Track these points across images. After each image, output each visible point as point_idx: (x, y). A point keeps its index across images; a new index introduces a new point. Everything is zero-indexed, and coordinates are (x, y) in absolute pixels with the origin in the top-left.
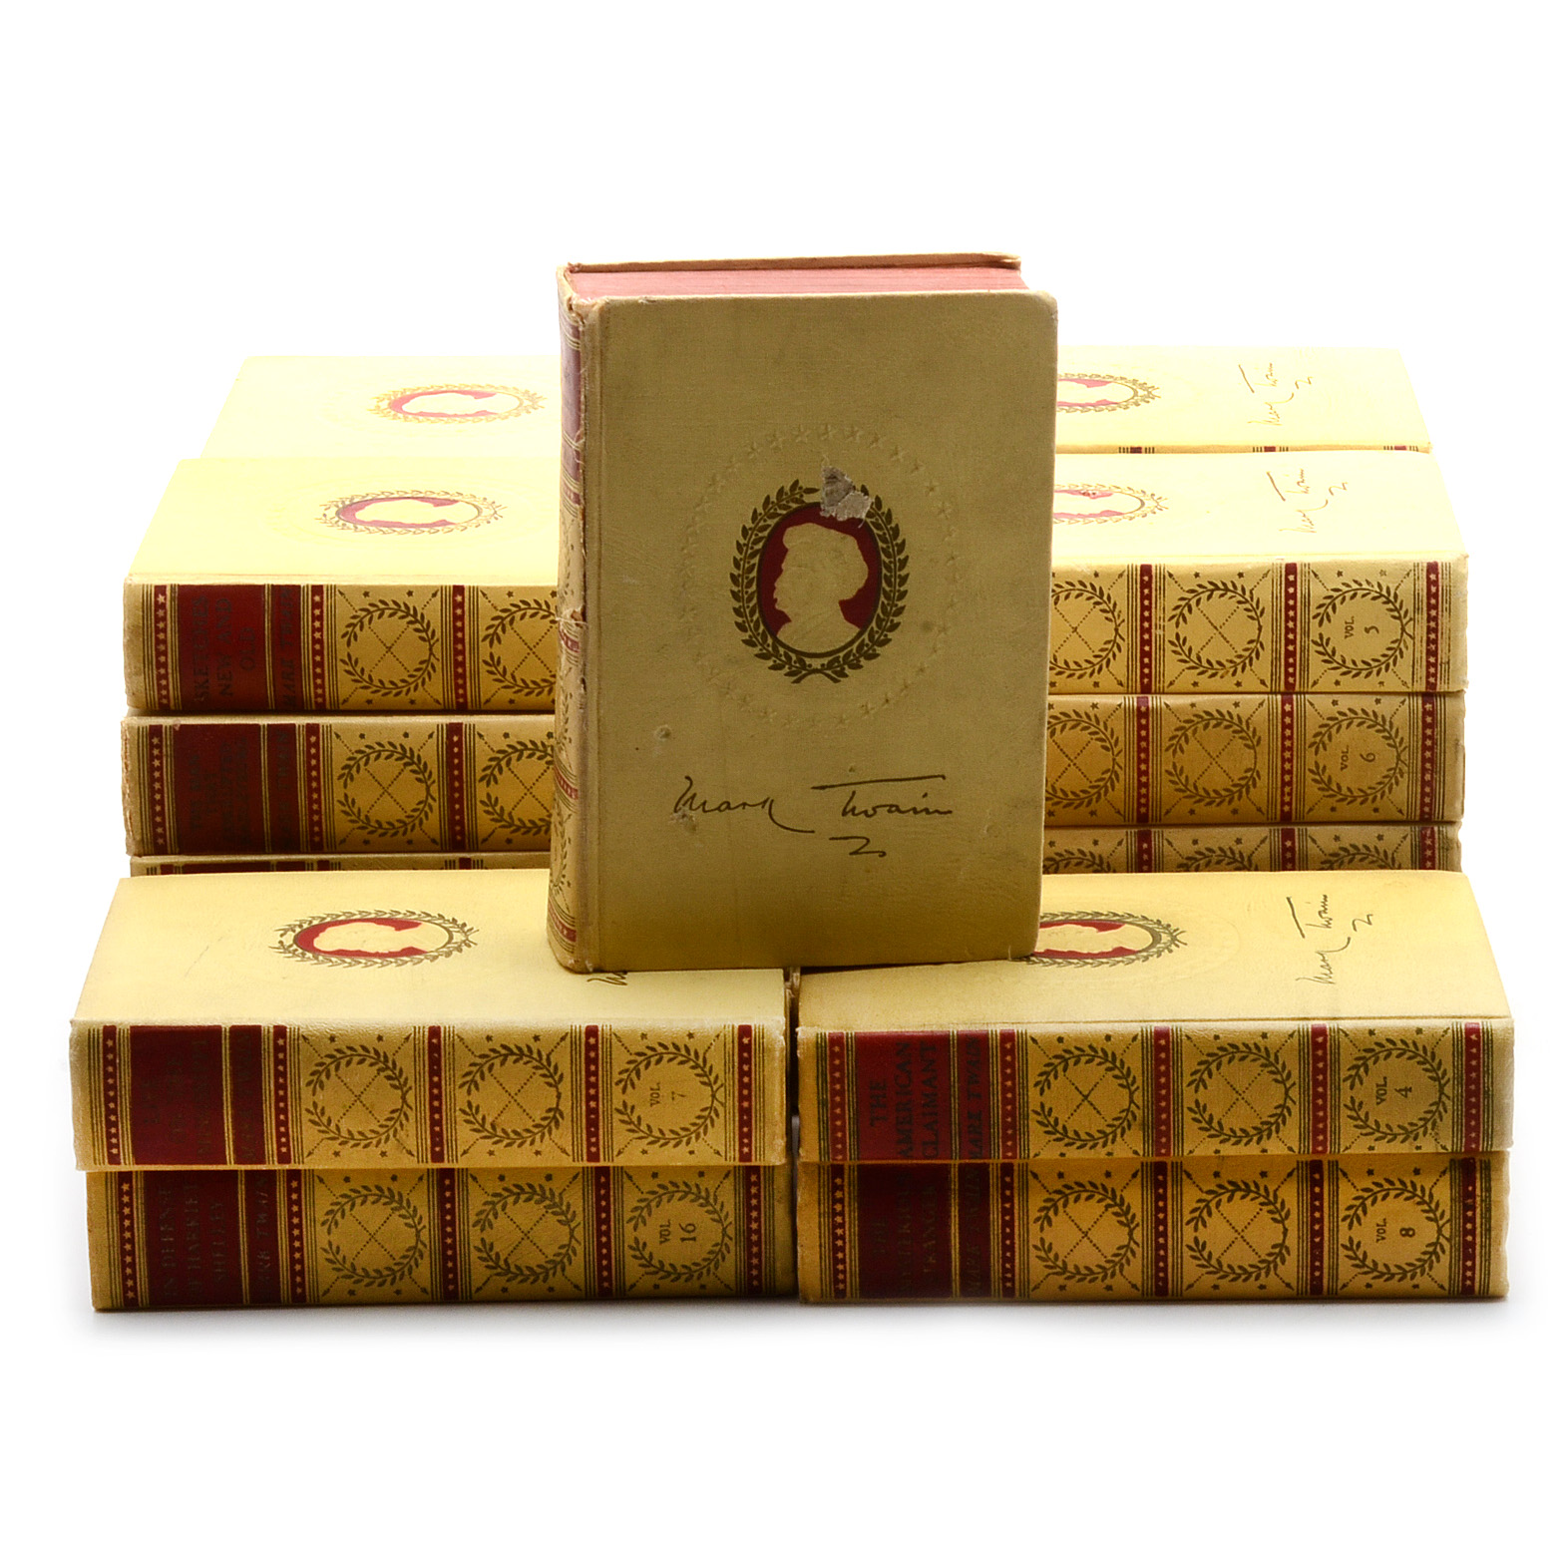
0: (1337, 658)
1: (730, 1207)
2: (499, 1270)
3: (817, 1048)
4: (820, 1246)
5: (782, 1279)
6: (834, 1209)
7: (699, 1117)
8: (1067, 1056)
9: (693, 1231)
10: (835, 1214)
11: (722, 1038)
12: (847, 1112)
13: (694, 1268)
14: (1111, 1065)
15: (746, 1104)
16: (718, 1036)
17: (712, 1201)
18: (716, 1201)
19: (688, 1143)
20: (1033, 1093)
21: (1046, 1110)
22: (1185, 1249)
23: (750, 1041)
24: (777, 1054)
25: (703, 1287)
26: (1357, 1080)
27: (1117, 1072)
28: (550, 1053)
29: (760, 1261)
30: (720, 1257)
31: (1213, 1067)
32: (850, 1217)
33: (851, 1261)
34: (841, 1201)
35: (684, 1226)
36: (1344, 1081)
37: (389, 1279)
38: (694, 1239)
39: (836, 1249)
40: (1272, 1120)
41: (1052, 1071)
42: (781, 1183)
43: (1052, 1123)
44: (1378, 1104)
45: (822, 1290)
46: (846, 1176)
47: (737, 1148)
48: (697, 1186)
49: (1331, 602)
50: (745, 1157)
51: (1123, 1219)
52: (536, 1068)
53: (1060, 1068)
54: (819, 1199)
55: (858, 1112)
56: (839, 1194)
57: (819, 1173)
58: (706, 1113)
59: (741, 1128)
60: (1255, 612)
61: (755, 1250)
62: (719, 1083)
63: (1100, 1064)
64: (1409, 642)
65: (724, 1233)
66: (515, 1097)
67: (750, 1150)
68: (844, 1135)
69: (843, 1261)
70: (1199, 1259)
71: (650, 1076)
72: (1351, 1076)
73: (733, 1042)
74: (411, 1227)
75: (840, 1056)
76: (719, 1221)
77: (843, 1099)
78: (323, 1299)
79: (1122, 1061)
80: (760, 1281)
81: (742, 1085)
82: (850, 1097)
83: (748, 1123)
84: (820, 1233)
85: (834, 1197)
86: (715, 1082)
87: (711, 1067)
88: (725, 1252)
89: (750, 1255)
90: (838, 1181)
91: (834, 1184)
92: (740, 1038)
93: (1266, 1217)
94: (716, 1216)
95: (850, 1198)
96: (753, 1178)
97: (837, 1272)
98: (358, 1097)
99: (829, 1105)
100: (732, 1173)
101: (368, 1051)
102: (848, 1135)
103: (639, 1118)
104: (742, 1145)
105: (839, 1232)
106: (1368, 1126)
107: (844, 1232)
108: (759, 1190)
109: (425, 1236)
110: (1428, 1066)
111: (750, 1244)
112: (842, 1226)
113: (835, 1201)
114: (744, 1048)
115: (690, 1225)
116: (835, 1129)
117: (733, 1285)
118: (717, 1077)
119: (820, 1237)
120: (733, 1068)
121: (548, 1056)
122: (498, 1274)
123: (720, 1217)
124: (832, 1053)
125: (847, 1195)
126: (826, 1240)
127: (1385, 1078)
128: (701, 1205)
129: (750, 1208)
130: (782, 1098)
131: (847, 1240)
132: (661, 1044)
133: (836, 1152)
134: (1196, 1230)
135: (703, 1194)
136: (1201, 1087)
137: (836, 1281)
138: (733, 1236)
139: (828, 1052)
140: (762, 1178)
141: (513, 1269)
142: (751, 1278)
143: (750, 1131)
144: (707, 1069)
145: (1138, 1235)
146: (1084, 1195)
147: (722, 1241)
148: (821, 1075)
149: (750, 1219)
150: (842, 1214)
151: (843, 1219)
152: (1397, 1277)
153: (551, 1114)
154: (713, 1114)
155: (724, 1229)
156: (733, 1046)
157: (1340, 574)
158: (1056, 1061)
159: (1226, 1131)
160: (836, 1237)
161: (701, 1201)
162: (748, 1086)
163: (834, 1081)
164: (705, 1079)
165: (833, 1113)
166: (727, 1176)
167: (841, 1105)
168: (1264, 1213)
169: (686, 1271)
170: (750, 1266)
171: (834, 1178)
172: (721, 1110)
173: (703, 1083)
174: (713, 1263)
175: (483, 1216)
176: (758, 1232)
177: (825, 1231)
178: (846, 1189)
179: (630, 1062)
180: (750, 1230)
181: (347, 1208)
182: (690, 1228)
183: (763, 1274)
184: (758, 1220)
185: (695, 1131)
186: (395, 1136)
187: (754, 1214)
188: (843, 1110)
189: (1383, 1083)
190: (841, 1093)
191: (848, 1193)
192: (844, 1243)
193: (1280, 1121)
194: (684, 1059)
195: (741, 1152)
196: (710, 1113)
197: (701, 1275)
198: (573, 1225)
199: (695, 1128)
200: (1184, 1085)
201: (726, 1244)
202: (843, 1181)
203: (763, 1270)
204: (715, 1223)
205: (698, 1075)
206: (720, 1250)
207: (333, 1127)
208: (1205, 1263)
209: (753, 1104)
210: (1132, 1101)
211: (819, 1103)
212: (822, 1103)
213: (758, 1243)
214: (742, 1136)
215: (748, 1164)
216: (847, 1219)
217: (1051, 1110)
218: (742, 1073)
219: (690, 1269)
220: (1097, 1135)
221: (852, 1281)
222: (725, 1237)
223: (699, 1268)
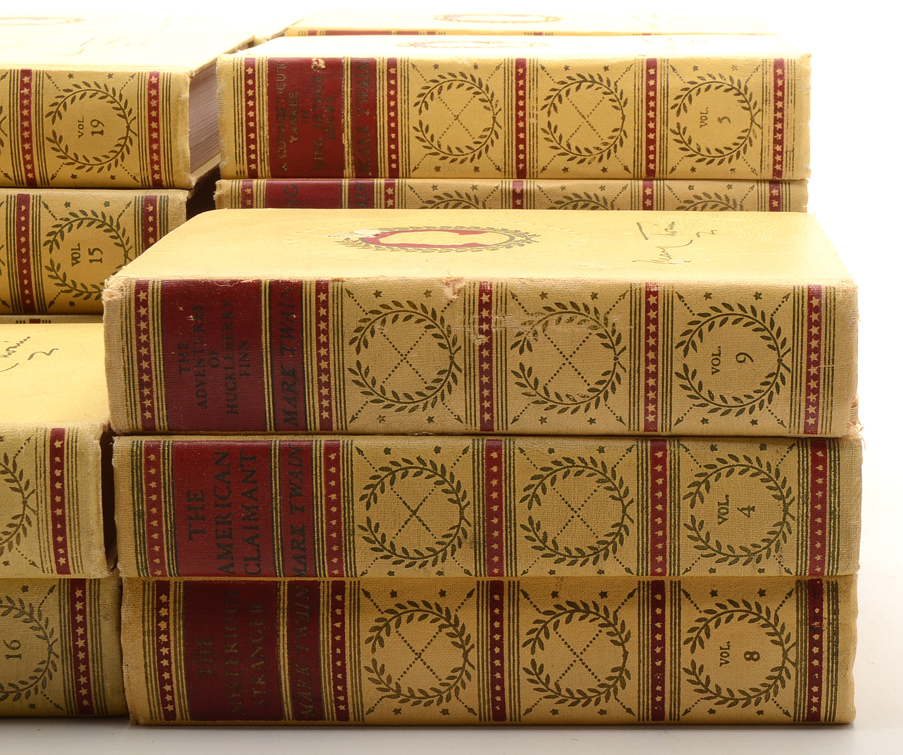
0: (693, 146)
1: (54, 624)
3: (132, 456)
4: (145, 665)
5: (112, 702)
6: (158, 628)
7: (10, 525)
8: (394, 468)
9: (18, 648)
10: (159, 633)
11: (33, 441)
12: (164, 525)
13: (21, 687)
14: (440, 479)
15: (59, 512)
16: (28, 440)
17: (36, 616)
18: (40, 615)
19: (2, 553)
20: (359, 507)
21: (373, 525)
22: (522, 672)
23: (62, 445)
24: (91, 458)
25: (32, 706)
26: (697, 498)
27: (446, 486)
29: (88, 680)
30: (46, 675)
31: (547, 482)
32: (175, 636)
33: (178, 681)
34: (166, 619)
35: (8, 642)
36: (684, 499)
38: (19, 656)
39: (162, 669)
40: (609, 539)
41: (379, 483)
42: (107, 598)
43: (380, 540)
44: (719, 523)
45: (151, 711)
46: (172, 593)
47: (53, 558)
48: (21, 601)
49: (688, 94)
50: (63, 569)
51: (457, 640)
53: (387, 481)
54: (143, 617)
55: (175, 526)
56: (163, 612)
57: (144, 591)
58: (17, 521)
59: (55, 537)
60: (619, 102)
61: (82, 668)
62: (30, 489)
63: (428, 477)
64: (758, 131)
65: (50, 651)
67: (67, 561)
68: (162, 549)
69: (170, 682)
70: (537, 683)
72: (691, 494)
73: (44, 446)
75: (156, 465)
76: (45, 638)
77: (159, 510)
79: (452, 475)
80: (90, 701)
81: (55, 492)
82: (167, 508)
83: (62, 533)
84: (145, 652)
85: (158, 614)
86: (26, 488)
87: (21, 472)
88: (52, 671)
89: (78, 674)
90: (163, 598)
91: (159, 601)
92: (52, 441)
93: (605, 638)
94: (41, 633)
95: (175, 616)
96: (79, 593)
97: (164, 693)
99: (145, 517)
100: (57, 588)
102: (165, 550)
104: (57, 556)
105: (164, 651)
106: (709, 547)
107: (169, 651)
108: (84, 606)
110: (772, 484)
111: (77, 662)
112: (167, 645)
113: (160, 619)
114: (56, 452)
115: (15, 641)
116: (152, 543)
117: (63, 705)
118: (28, 483)
119: (145, 656)
120: (45, 472)
123: (45, 633)
124: (148, 461)
125: (172, 613)
126: (152, 658)
127: (727, 496)
128: (25, 621)
129: (75, 625)
130: (98, 505)
131: (173, 660)
133: (155, 567)
134: (533, 652)
135: (27, 609)
136: (535, 503)
137: (165, 703)
138: (59, 654)
139: (143, 460)
140: (87, 593)
142: (80, 698)
143: (65, 540)
144: (17, 474)
145: (473, 657)
146: (418, 615)
147: (49, 658)
148: (136, 486)
149: (75, 637)
150: (166, 632)
151: (168, 638)
152: (741, 703)
154: (25, 523)
155: (50, 646)
156: (45, 450)
157: (695, 68)
158: (383, 474)
159: (561, 550)
160: (161, 657)
161: (25, 617)
162: (61, 492)
163: (150, 491)
164: (15, 485)
165: (150, 526)
166: (51, 591)
167: (158, 517)
168: (603, 635)
169: (14, 690)
170: (79, 686)
171: (159, 595)
172: (33, 518)
173: (14, 489)
174: (41, 681)
176: (85, 649)
177: (150, 648)
178: (171, 606)
180: (76, 648)
182: (16, 645)
183: (93, 694)
184: (84, 637)
185: (7, 540)
187: (80, 631)
188: (160, 523)
189: (725, 501)
190: (157, 504)
191: (174, 610)
192: (170, 663)
193: (617, 540)
195: (57, 563)
196: (22, 521)
197: (28, 694)
199: (8, 537)
200: (517, 501)
201: (52, 662)
202: (168, 599)
203: (92, 689)
204: (41, 640)
205: (8, 480)
206: (47, 668)
208: (543, 687)
209: (67, 511)
210: (462, 518)
211: (134, 514)
212: (138, 515)
213: (85, 661)
214: (57, 545)
215: (67, 576)
216: (172, 638)
217: (377, 525)
218: (54, 480)
219: (17, 688)
220: (426, 553)
221: (181, 703)
222: (52, 655)
223: (26, 686)
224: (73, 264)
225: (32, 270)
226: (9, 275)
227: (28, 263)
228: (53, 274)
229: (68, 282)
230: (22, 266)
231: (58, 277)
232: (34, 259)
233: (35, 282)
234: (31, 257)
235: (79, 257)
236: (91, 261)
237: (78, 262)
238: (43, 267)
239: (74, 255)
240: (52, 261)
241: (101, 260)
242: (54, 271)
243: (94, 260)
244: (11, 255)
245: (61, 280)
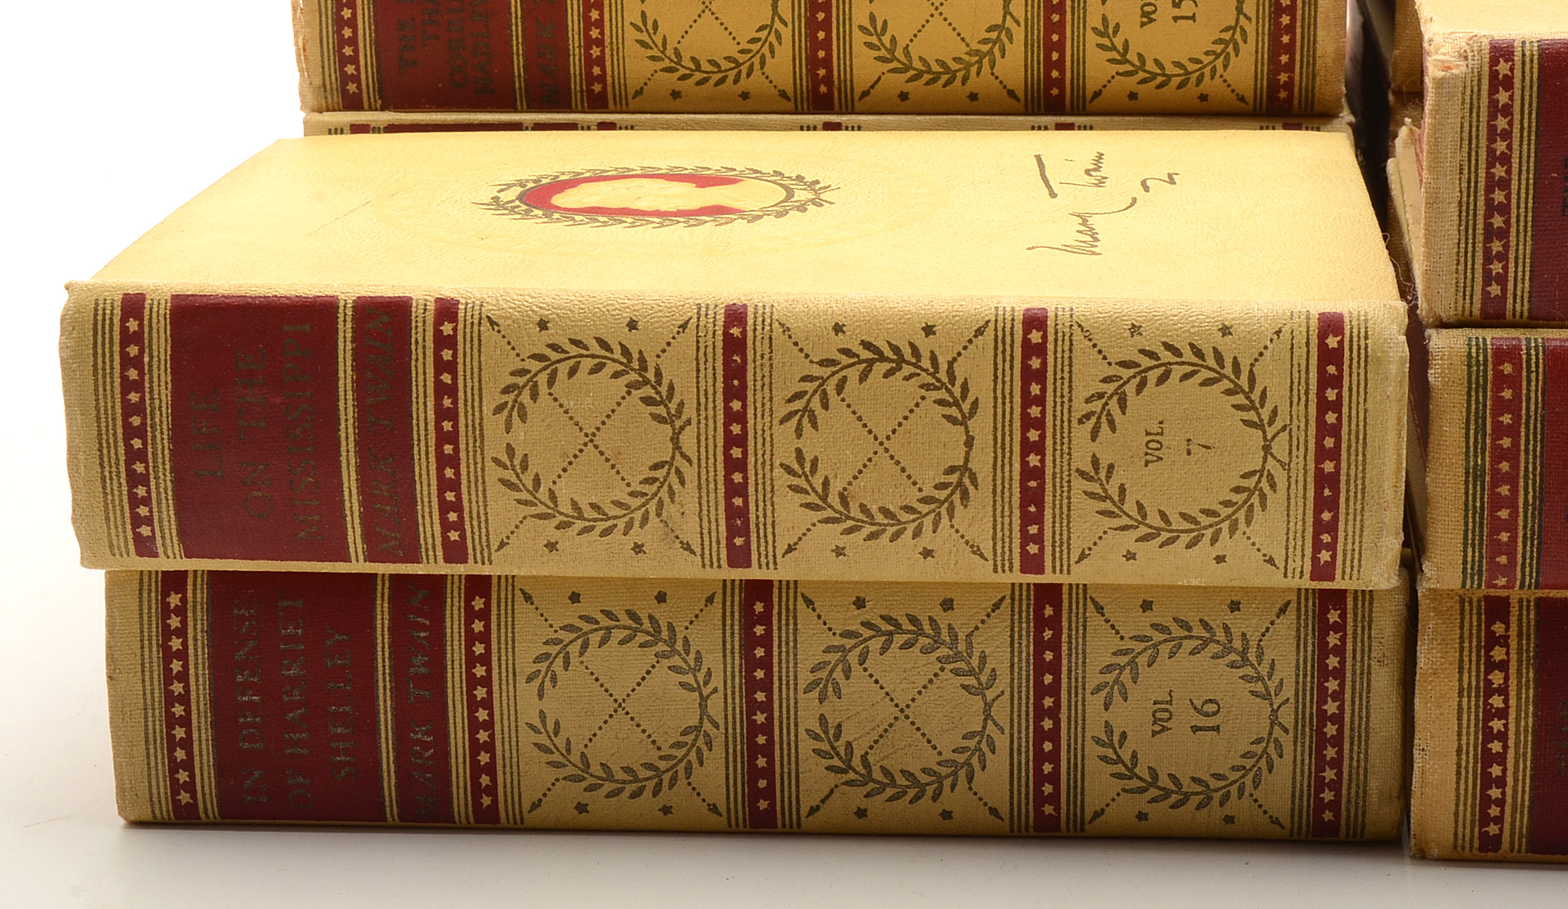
1: (1286, 671)
2: (852, 776)
3: (1469, 366)
4: (1459, 751)
5: (1379, 813)
6: (1488, 683)
7: (1237, 490)
9: (1214, 714)
10: (1489, 691)
11: (1286, 335)
12: (1522, 493)
13: (1213, 784)
15: (1329, 466)
16: (1278, 333)
17: (1252, 657)
18: (1260, 655)
19: (1214, 540)
23: (1341, 343)
24: (1393, 368)
25: (1229, 819)
28: (955, 359)
29: (1339, 774)
30: (1263, 763)
32: (1519, 699)
33: (1516, 780)
34: (1503, 666)
35: (1198, 703)
37: (650, 785)
38: (1217, 729)
39: (1488, 759)
42: (1386, 625)
45: (1456, 834)
46: (1513, 619)
47: (1309, 552)
48: (1226, 628)
50: (1322, 571)
52: (926, 387)
54: (1461, 661)
55: (1543, 496)
56: (1498, 654)
57: (1462, 613)
58: (1250, 483)
59: (1317, 512)
61: (1330, 753)
62: (1279, 424)
65: (1274, 720)
66: (887, 444)
67: (1334, 557)
68: (1513, 538)
69: (1501, 782)
71: (1146, 407)
73: (1308, 344)
74: (692, 690)
75: (1513, 382)
76: (1266, 696)
77: (1515, 467)
78: (531, 819)
80: (1337, 815)
81: (1323, 429)
82: (1530, 464)
83: (1333, 504)
84: (1460, 726)
85: (1488, 658)
86: (1271, 422)
87: (1264, 392)
88: (1274, 756)
89: (1321, 763)
90: (1498, 628)
91: (1490, 634)
92: (1322, 337)
94: (1259, 687)
95: (1520, 662)
96: (1333, 617)
97: (1486, 802)
98: (591, 438)
99: (1487, 478)
100: (1293, 605)
101: (609, 349)
102: (1520, 539)
103: (1122, 490)
104: (1318, 546)
105: (1497, 725)
107: (1506, 726)
108: (1343, 640)
109: (715, 707)
111: (1322, 741)
112: (1503, 714)
113: (1491, 666)
114: (1330, 356)
115: (1211, 701)
116: (1497, 526)
117: (1285, 819)
118: (1275, 412)
119: (1459, 734)
120: (1307, 393)
121: (951, 364)
122: (850, 783)
123: (1266, 688)
124: (1499, 377)
125: (1514, 656)
126: (1471, 738)
128: (1232, 665)
129: (1324, 673)
130: (1399, 455)
131: (1511, 743)
132: (1168, 347)
133: (1496, 570)
135: (1237, 644)
137: (1485, 820)
138: (1290, 727)
139: (1490, 373)
140: (1350, 616)
141: (877, 775)
142: (1320, 805)
143: (1335, 518)
144: (1256, 396)
147: (1270, 734)
148: (1474, 421)
149: (1323, 694)
150: (1503, 691)
151: (1506, 701)
153: (953, 478)
154: (1264, 485)
155: (1275, 712)
156: (1308, 352)
160: (1489, 736)
161: (1233, 657)
162: (1335, 431)
163: (1499, 431)
164: (1251, 416)
165: (1494, 495)
166: (1283, 610)
167: (1511, 479)
169: (1200, 789)
170: (1320, 784)
171: (1489, 623)
172: (1280, 477)
173: (1248, 423)
174: (1251, 774)
175: (824, 674)
176: (1338, 719)
177: (1470, 720)
178: (1513, 643)
179: (1107, 380)
180: (1322, 714)
181: (574, 649)
182: (1212, 708)
183: (1344, 800)
184: (1338, 696)
185: (1229, 517)
186: (659, 515)
187: (1332, 685)
188: (1514, 490)
190: (1512, 455)
191: (1519, 652)
192: (1505, 747)
194: (1213, 375)
195: (1315, 560)
196: (1259, 481)
197: (1226, 797)
198: (990, 694)
199: (1231, 510)
201: (1276, 740)
202: (1507, 629)
203: (1344, 792)
204: (1258, 700)
205: (1237, 407)
206: (1265, 751)
207: (543, 494)
209: (1344, 465)
211: (1467, 473)
212: (1473, 474)
213: (1337, 741)
214: (1319, 527)
215: (1326, 585)
216: (1513, 702)
218: (1324, 406)
219: (1207, 786)
221: (1515, 820)
222: (1276, 727)
223: (1223, 783)
224: (1143, 25)
225: (1068, 34)
226: (1026, 44)
227: (1062, 22)
228: (1106, 41)
229: (1132, 56)
230: (1050, 27)
231: (1113, 48)
232: (1073, 14)
233: (1072, 56)
234: (1069, 10)
235: (1154, 12)
236: (1176, 19)
237: (1151, 21)
238: (1089, 29)
239: (1147, 9)
240: (1104, 18)
241: (1193, 18)
242: (1109, 37)
243: (1182, 18)
244: (1033, 7)
245: (1118, 52)
